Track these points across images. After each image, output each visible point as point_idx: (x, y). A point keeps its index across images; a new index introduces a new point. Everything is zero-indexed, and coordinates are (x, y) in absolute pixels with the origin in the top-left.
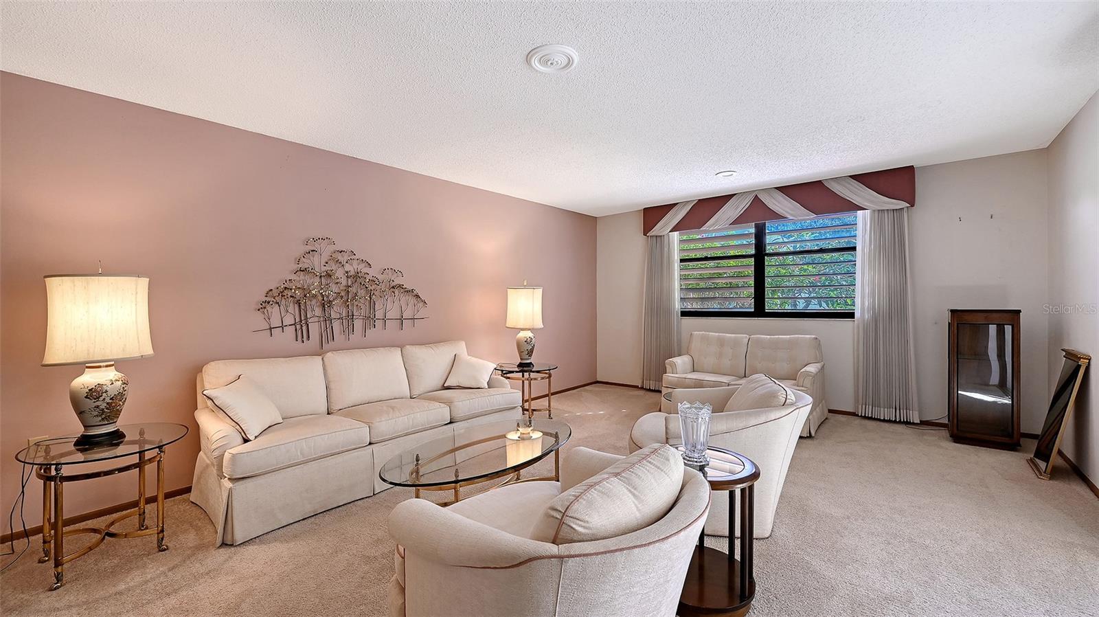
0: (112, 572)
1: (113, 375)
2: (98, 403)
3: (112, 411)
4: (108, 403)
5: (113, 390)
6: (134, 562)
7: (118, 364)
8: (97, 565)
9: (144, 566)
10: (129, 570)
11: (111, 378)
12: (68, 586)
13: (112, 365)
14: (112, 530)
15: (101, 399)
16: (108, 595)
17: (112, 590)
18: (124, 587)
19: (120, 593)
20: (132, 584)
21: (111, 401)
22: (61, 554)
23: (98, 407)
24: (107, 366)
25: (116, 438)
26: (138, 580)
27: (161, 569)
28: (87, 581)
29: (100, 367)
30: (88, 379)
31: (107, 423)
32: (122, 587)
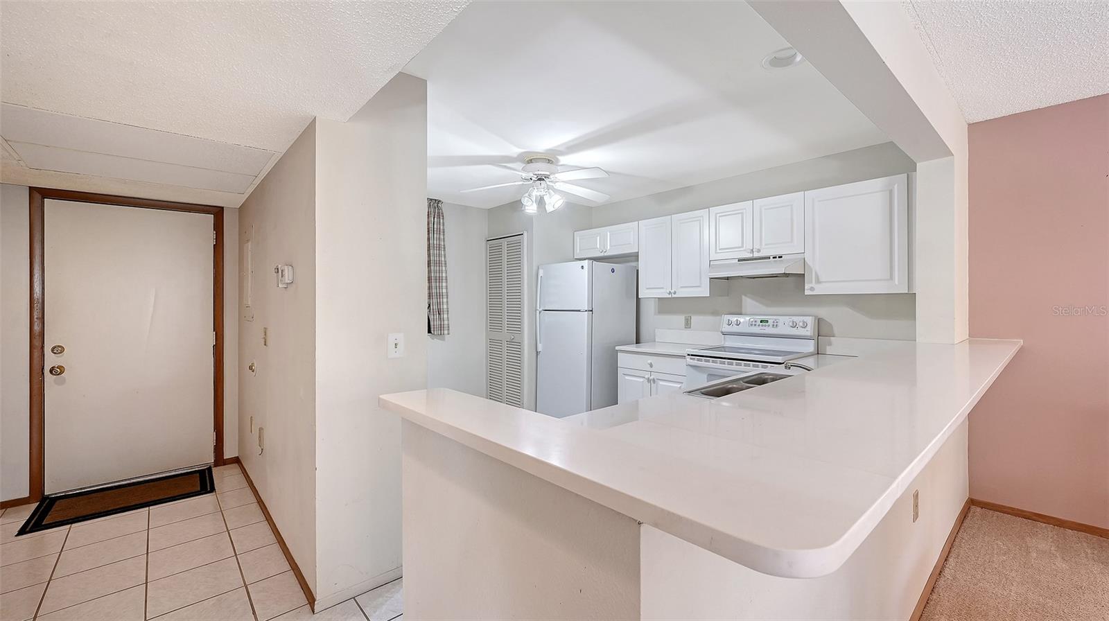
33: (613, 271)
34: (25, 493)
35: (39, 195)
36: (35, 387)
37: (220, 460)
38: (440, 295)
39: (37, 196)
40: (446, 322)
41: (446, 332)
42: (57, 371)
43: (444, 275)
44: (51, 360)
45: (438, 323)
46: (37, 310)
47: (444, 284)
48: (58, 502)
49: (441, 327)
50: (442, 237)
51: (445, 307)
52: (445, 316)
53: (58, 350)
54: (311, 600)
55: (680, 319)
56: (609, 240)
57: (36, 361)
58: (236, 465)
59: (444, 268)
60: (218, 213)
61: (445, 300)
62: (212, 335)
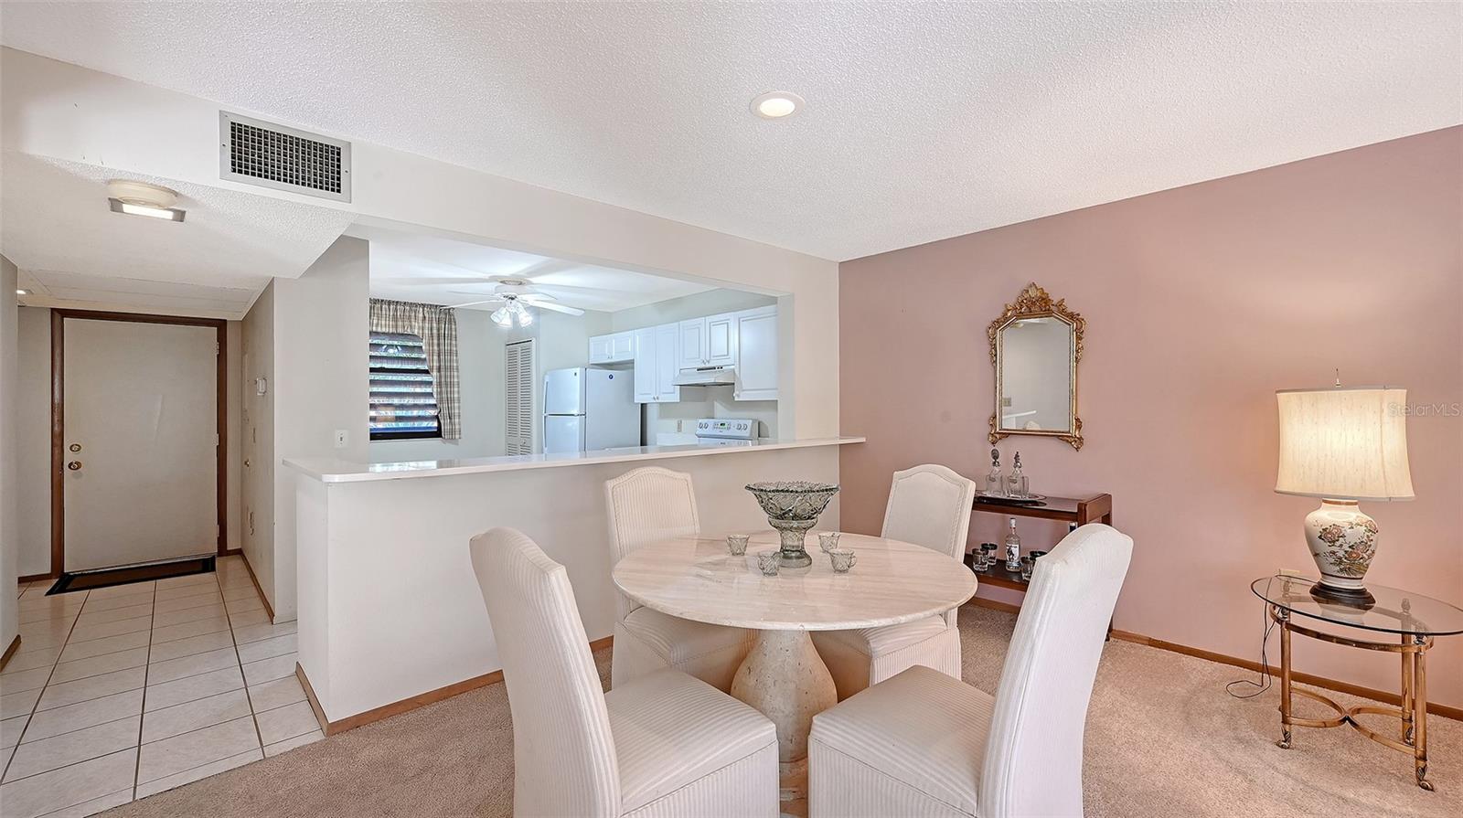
0: (1346, 769)
1: (1355, 517)
2: (1333, 549)
3: (1353, 562)
4: (1346, 552)
5: (1353, 536)
6: (1378, 776)
7: (1362, 503)
8: (1332, 750)
9: (1389, 790)
10: (1368, 782)
11: (1351, 520)
12: (1295, 752)
13: (1356, 504)
14: (1356, 718)
15: (1337, 544)
16: (1330, 791)
17: (1337, 790)
18: (1352, 796)
19: (1345, 800)
20: (1364, 800)
21: (1350, 550)
22: (1288, 712)
23: (1334, 553)
24: (1347, 504)
25: (1363, 600)
26: (1372, 800)
27: (1411, 810)
28: (1316, 761)
29: (1339, 503)
30: (1325, 516)
31: (1346, 576)
32: (1350, 795)
33: (611, 377)
34: (48, 570)
35: (60, 314)
36: (56, 479)
37: (223, 550)
38: (450, 400)
39: (57, 315)
40: (457, 427)
41: (457, 436)
42: (75, 466)
43: (456, 380)
44: (69, 457)
45: (448, 427)
46: (58, 411)
47: (456, 389)
48: (77, 578)
49: (452, 432)
50: (454, 342)
51: (457, 411)
52: (457, 420)
53: (76, 448)
54: (271, 615)
55: (674, 423)
56: (613, 347)
57: (56, 458)
58: (238, 556)
59: (455, 374)
60: (221, 325)
61: (456, 405)
62: (215, 437)
